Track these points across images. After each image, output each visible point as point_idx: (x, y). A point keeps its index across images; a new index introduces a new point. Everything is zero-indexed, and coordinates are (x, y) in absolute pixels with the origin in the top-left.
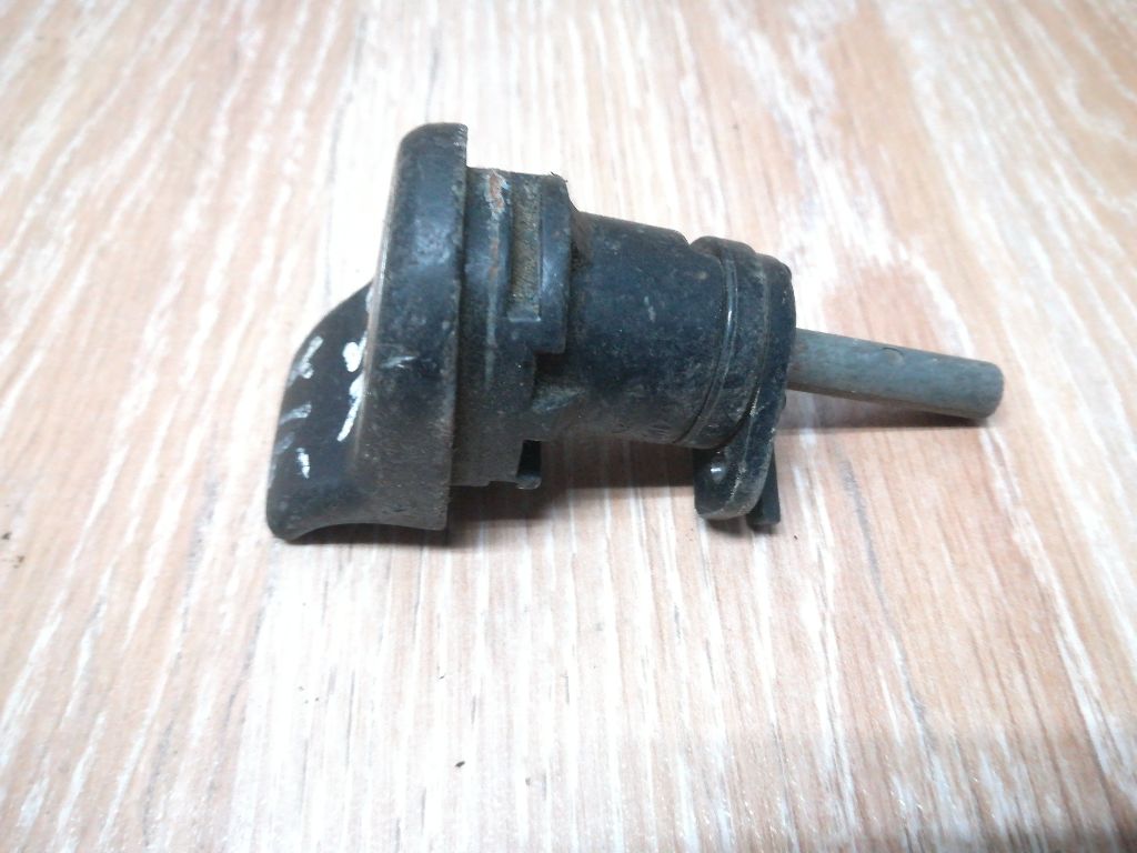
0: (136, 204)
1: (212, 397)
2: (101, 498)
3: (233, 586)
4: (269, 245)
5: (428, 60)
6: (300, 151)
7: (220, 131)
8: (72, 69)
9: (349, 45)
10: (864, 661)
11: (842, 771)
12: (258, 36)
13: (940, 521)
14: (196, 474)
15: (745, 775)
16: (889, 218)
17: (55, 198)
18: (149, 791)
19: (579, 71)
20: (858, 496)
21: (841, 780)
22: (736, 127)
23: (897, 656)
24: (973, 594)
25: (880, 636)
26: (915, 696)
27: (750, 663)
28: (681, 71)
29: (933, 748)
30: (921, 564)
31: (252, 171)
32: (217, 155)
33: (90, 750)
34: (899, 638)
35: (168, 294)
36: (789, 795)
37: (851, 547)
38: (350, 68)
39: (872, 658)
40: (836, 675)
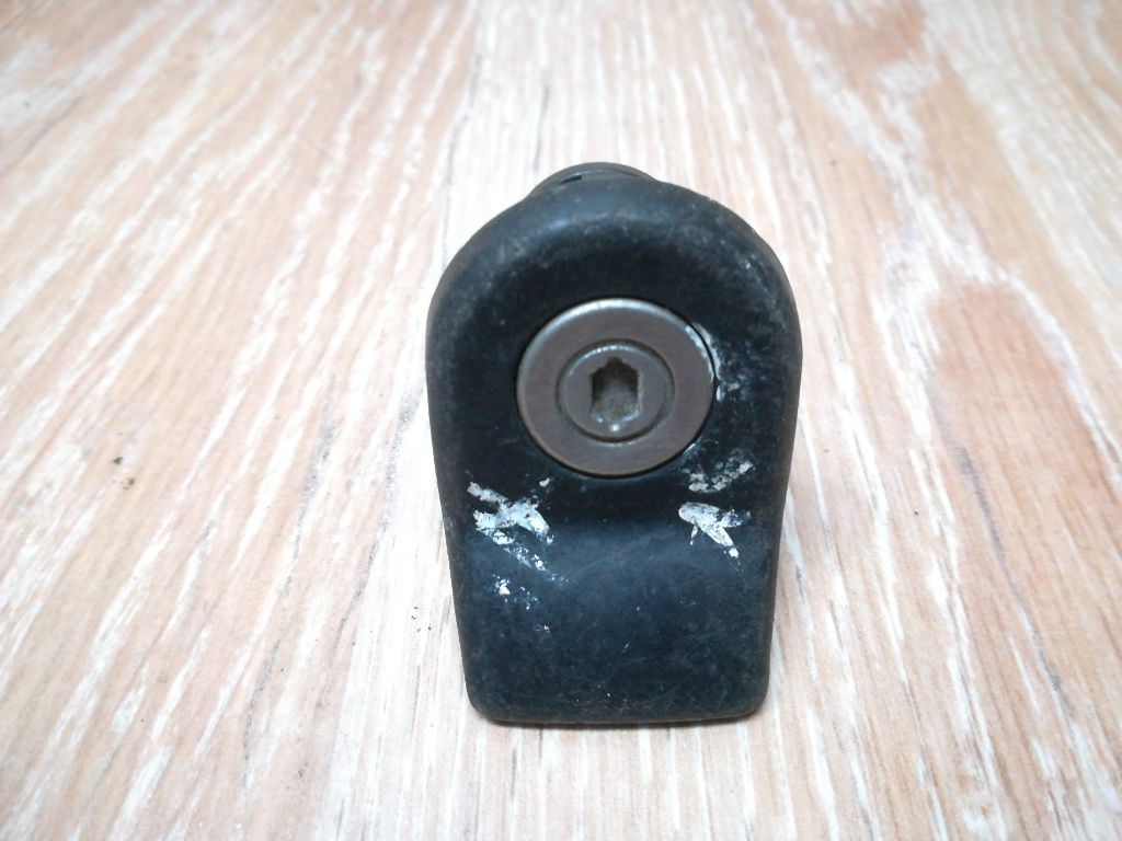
0: (261, 189)
1: (330, 354)
2: (216, 433)
3: (346, 519)
4: (388, 231)
5: (540, 93)
6: (418, 157)
7: (343, 137)
8: (203, 79)
9: (466, 77)
10: (994, 630)
11: (979, 733)
12: (380, 65)
13: (1060, 508)
14: (312, 418)
15: (877, 730)
16: (986, 246)
17: (183, 179)
18: (252, 706)
19: (682, 110)
20: (976, 479)
21: (978, 742)
22: (833, 163)
23: (1028, 628)
24: (1099, 574)
25: (1009, 608)
26: (1049, 666)
27: (878, 625)
28: (778, 117)
29: (1072, 716)
30: (1045, 545)
31: (373, 170)
32: (340, 156)
33: (191, 663)
34: (1028, 611)
35: (290, 265)
36: (926, 753)
37: (973, 525)
38: (466, 96)
39: (1002, 628)
40: (966, 641)
